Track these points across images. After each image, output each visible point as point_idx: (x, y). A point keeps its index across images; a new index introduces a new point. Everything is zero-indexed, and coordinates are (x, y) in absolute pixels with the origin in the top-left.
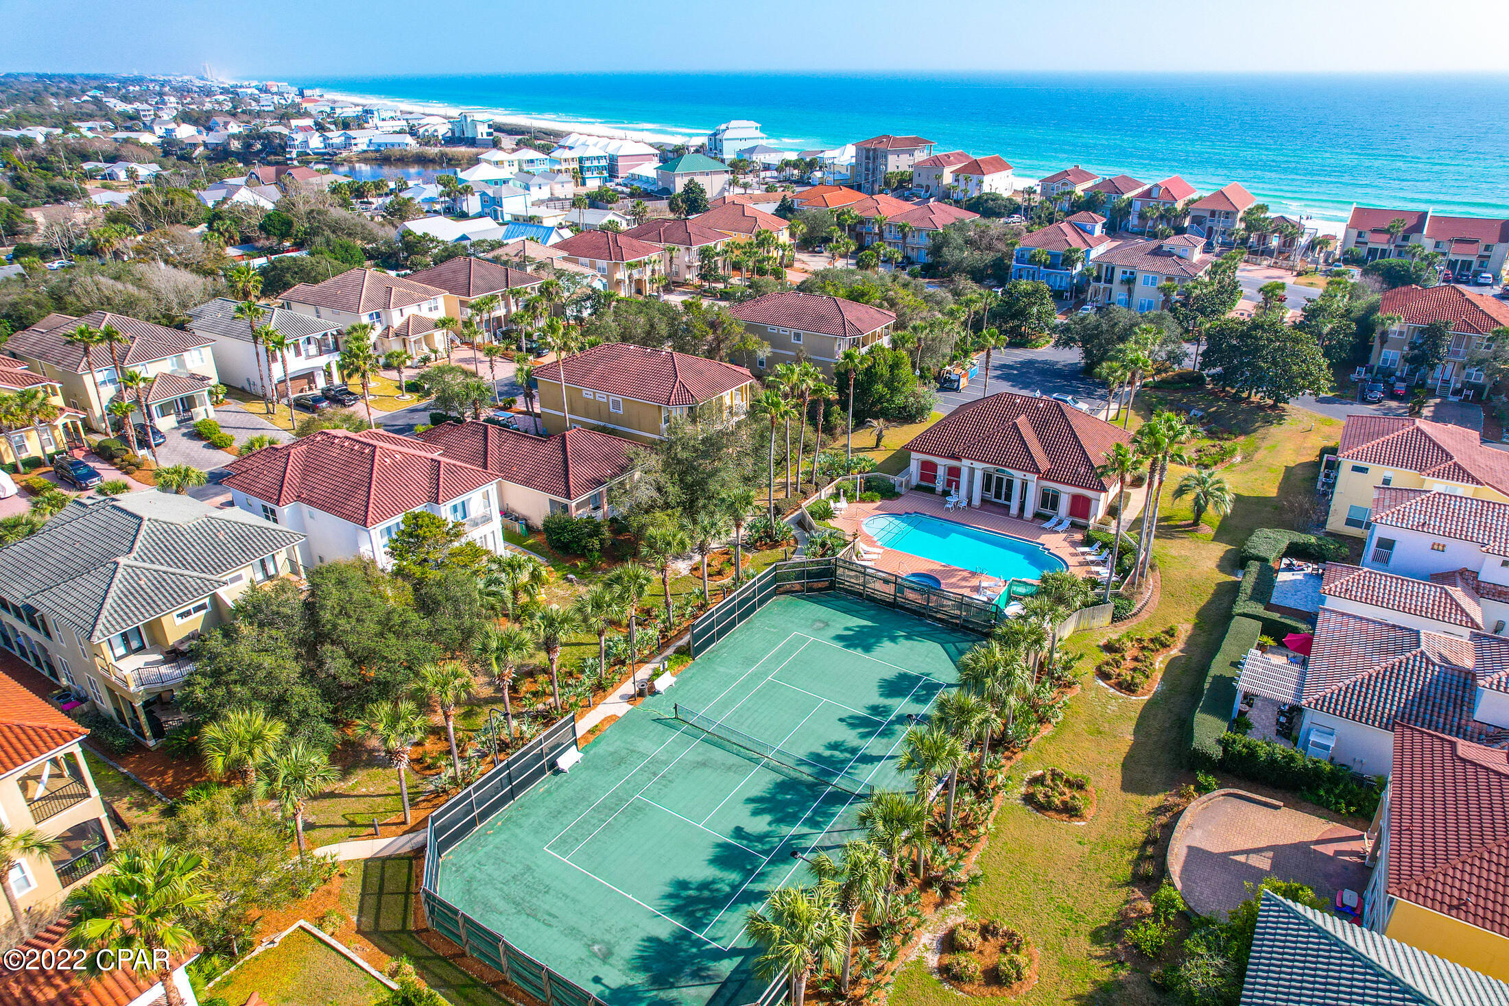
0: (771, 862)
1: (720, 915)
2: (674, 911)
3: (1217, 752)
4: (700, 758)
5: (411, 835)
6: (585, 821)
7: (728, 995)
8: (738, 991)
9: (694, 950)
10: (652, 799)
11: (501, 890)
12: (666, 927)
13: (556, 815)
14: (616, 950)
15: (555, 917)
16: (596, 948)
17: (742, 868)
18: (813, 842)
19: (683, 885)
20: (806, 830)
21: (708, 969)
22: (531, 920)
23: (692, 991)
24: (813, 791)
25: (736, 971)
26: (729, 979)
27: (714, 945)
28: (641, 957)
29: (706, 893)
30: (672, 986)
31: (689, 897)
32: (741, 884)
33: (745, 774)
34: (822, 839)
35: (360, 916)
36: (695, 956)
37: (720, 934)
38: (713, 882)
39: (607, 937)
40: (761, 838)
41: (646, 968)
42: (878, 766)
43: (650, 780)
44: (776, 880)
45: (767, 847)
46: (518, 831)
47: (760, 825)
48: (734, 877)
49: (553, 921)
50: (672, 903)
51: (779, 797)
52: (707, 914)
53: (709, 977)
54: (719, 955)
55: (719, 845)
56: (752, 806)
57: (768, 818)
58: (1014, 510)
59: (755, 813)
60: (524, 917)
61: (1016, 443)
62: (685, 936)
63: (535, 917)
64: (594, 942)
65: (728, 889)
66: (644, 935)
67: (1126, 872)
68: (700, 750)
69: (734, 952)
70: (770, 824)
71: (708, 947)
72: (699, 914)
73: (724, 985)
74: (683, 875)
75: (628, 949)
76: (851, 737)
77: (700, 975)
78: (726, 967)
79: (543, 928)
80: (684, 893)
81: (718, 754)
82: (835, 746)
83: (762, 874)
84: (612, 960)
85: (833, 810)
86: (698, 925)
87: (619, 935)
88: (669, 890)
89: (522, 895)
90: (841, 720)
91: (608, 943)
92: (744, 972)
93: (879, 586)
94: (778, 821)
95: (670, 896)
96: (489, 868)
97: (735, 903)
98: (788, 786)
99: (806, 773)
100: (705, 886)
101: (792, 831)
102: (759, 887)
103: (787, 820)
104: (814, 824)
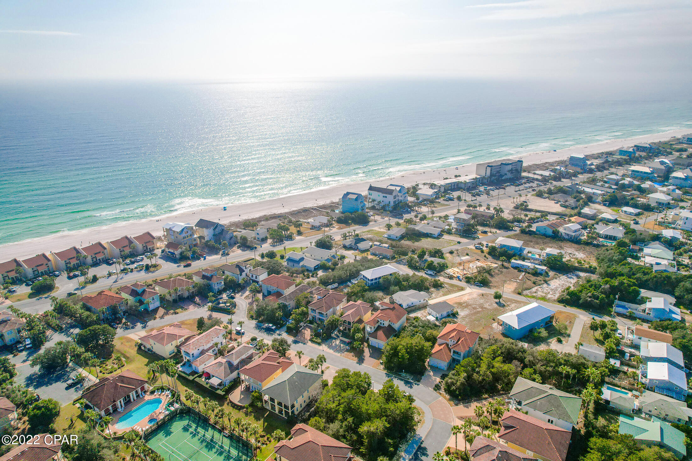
0: (223, 449)
3: (224, 393)
20: (218, 445)
47: (214, 450)
48: (224, 453)
54: (238, 455)
57: (213, 449)
59: (212, 450)
67: (237, 411)
69: (238, 453)
76: (197, 438)
78: (240, 454)
82: (199, 440)
83: (225, 450)
93: (154, 427)
98: (207, 446)
99: (204, 444)
100: (225, 457)
101: (217, 446)
102: (227, 451)
103: (214, 447)
104: (217, 443)
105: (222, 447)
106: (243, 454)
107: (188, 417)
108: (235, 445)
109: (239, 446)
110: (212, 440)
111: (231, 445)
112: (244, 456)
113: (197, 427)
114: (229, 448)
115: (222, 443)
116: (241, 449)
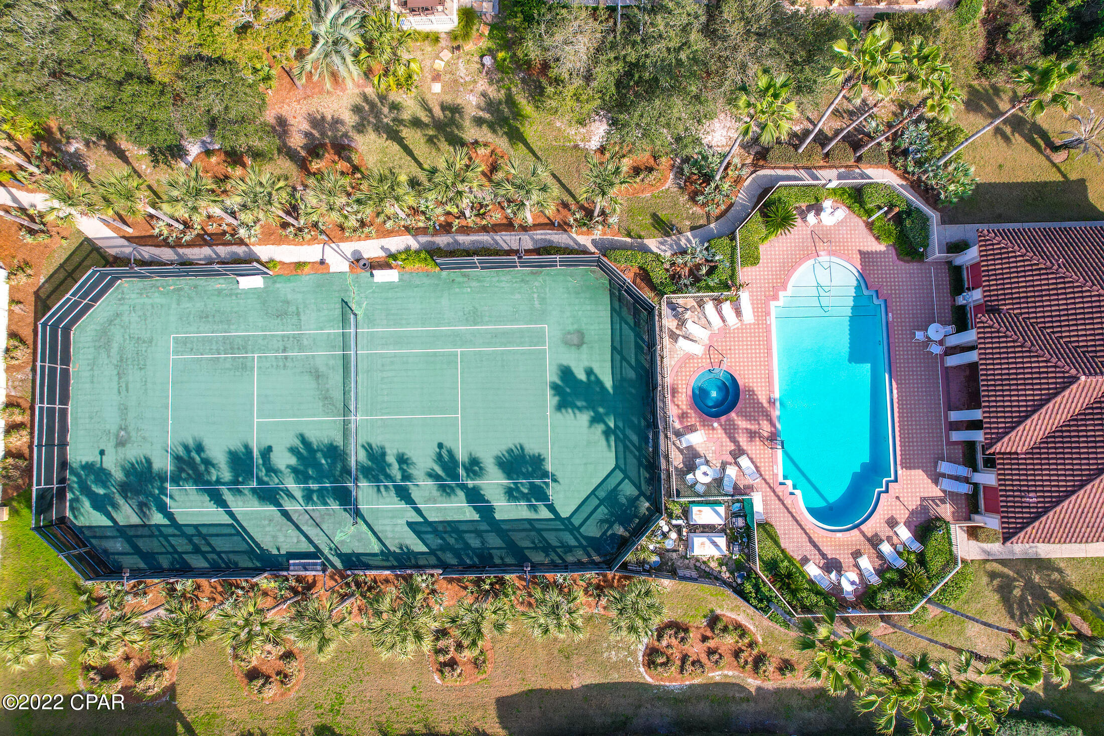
0: (254, 491)
1: (190, 488)
2: (177, 458)
4: (322, 369)
5: (126, 243)
6: (210, 340)
7: (139, 533)
8: (145, 536)
9: (157, 492)
10: (259, 368)
11: (124, 341)
12: (163, 463)
13: (204, 316)
14: (128, 446)
15: (127, 390)
16: (123, 433)
17: (236, 476)
18: (289, 506)
19: (200, 448)
20: (298, 494)
21: (149, 509)
22: (116, 378)
23: (129, 511)
24: (341, 475)
25: (158, 526)
26: (150, 526)
27: (168, 500)
28: (133, 464)
29: (202, 468)
30: (125, 498)
31: (193, 459)
32: (224, 484)
33: (327, 414)
34: (296, 511)
35: (46, 282)
36: (153, 495)
37: (177, 498)
38: (213, 466)
39: (133, 434)
40: (271, 470)
41: (127, 473)
42: (403, 505)
43: (277, 351)
44: (240, 503)
45: (266, 479)
46: (174, 306)
47: (283, 460)
48: (227, 476)
49: (124, 393)
50: (181, 452)
51: (319, 455)
52: (186, 480)
53: (145, 514)
54: (163, 508)
55: (246, 447)
56: (297, 443)
57: (293, 461)
58: (954, 416)
59: (293, 450)
60: (115, 372)
61: (1032, 395)
62: (162, 478)
63: (120, 378)
64: (125, 429)
65: (214, 478)
66: (149, 454)
68: (332, 362)
69: (170, 516)
70: (288, 466)
71: (164, 498)
72: (184, 475)
73: (144, 526)
74: (207, 443)
75: (133, 453)
76: (423, 464)
77: (142, 509)
78: (158, 518)
79: (116, 391)
80: (194, 454)
81: (337, 378)
82: (402, 460)
83: (239, 491)
84: (120, 449)
85: (330, 501)
86: (176, 480)
87: (139, 439)
88: (191, 443)
89: (129, 356)
90: (440, 446)
91: (130, 437)
92: (160, 531)
94: (294, 470)
95: (186, 448)
96: (134, 317)
97: (205, 491)
98: (335, 453)
99: (357, 457)
100: (208, 463)
101: (292, 485)
102: (228, 496)
103: (300, 474)
104: (308, 497)
105: (268, 495)
106: (146, 528)
107: (592, 530)
108: (220, 544)
109: (197, 550)
110: (345, 498)
111: (236, 530)
112: (135, 520)
113: (487, 511)
114: (231, 514)
115: (286, 514)
116: (181, 545)
